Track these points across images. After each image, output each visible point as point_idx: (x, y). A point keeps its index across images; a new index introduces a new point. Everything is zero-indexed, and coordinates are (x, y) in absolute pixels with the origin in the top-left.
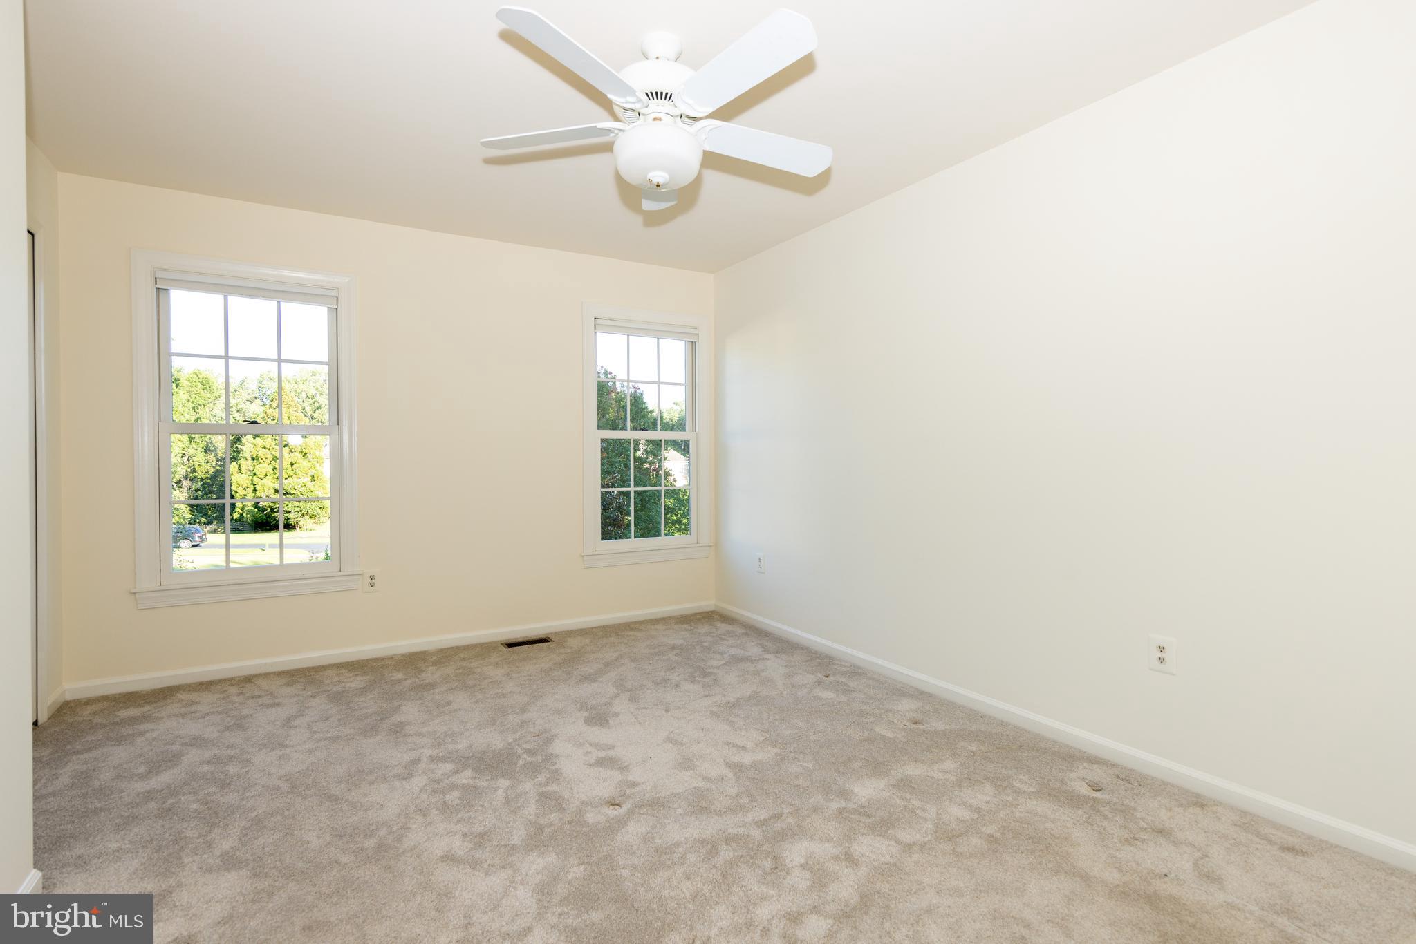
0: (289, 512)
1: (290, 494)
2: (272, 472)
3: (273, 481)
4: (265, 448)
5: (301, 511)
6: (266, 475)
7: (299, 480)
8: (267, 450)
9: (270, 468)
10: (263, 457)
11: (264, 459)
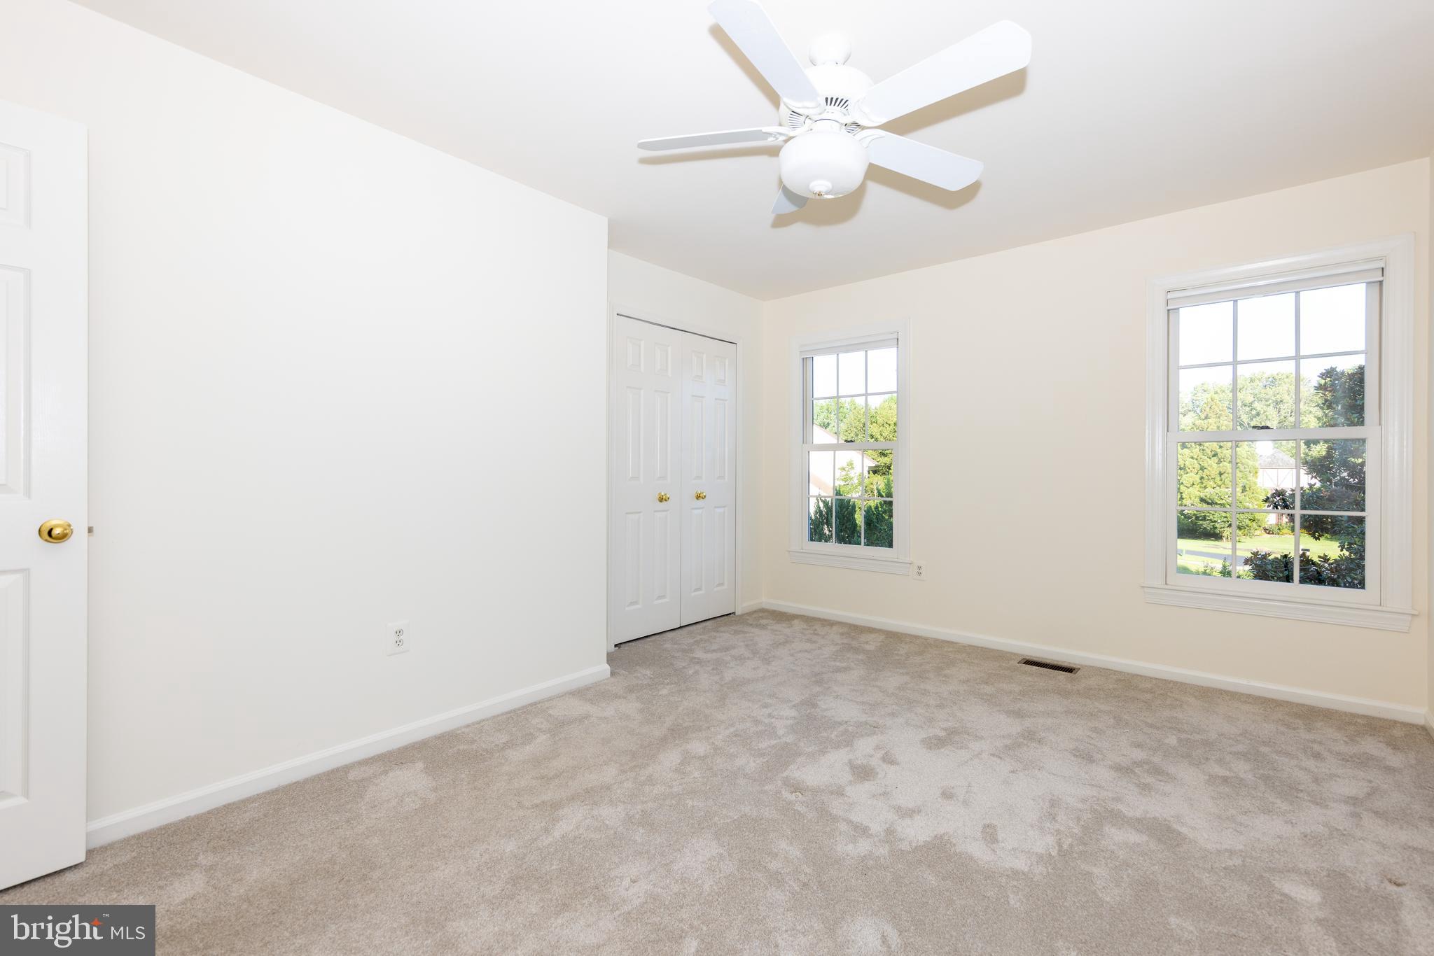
0: (1215, 522)
1: (1216, 504)
2: (1199, 481)
3: (1200, 490)
4: (1192, 458)
5: (1228, 522)
6: (1193, 484)
7: (1227, 490)
8: (1195, 460)
9: (1197, 478)
10: (1190, 467)
11: (1191, 469)
